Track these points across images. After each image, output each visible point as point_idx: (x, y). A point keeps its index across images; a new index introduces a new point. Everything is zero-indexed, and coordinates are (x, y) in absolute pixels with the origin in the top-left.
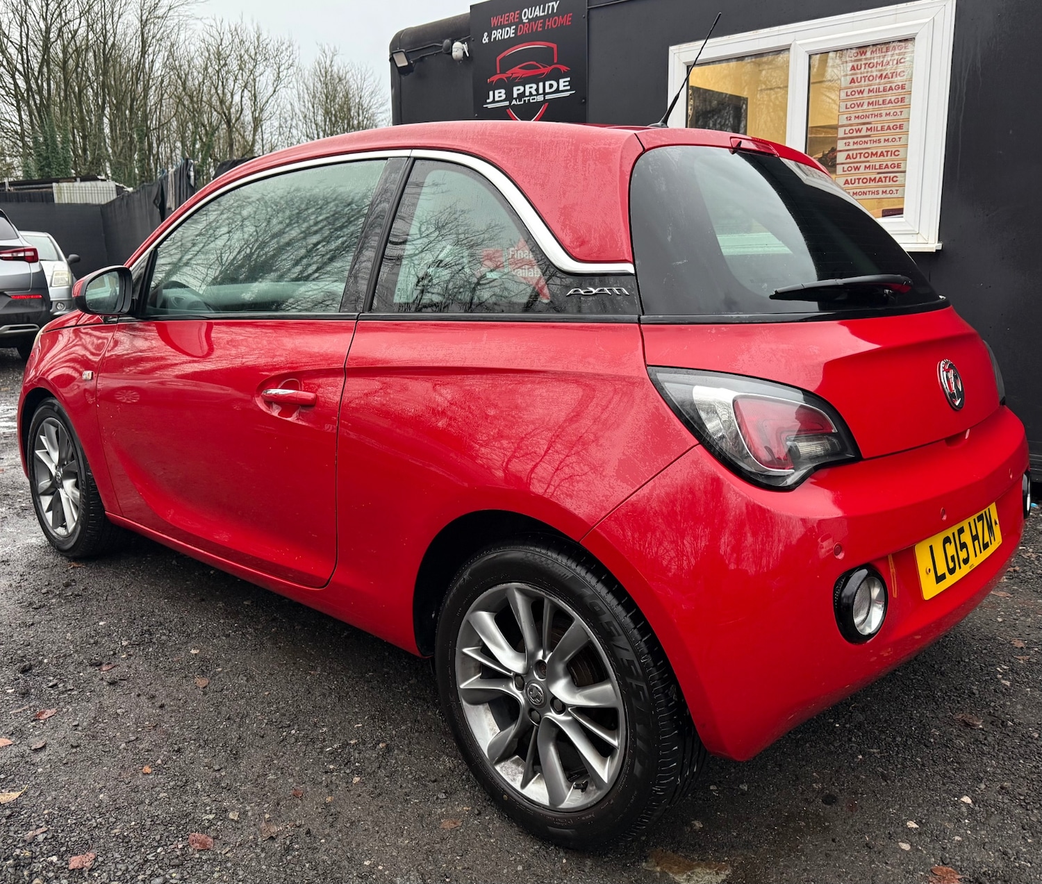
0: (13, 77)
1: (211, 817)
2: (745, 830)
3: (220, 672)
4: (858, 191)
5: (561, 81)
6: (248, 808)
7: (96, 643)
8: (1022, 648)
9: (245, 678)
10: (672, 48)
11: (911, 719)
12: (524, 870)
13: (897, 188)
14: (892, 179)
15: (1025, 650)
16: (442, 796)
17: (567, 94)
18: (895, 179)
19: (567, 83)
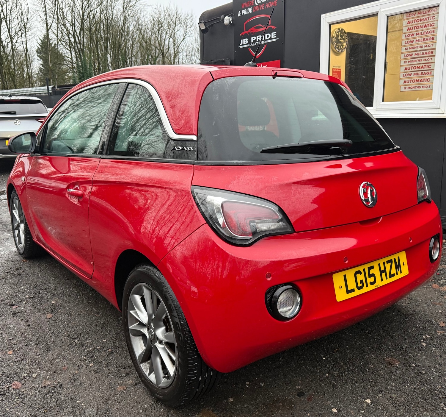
0: (68, 36)
1: (25, 375)
2: (252, 404)
3: (59, 312)
4: (410, 86)
5: (272, 33)
6: (42, 373)
7: (16, 296)
8: (443, 327)
9: (68, 316)
10: (322, 16)
11: (363, 358)
12: (142, 412)
13: (430, 85)
14: (427, 80)
15: (444, 328)
16: (124, 375)
17: (275, 40)
18: (429, 80)
19: (275, 35)
